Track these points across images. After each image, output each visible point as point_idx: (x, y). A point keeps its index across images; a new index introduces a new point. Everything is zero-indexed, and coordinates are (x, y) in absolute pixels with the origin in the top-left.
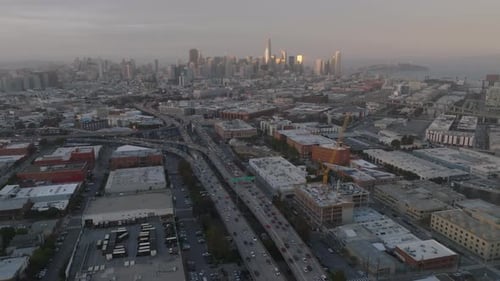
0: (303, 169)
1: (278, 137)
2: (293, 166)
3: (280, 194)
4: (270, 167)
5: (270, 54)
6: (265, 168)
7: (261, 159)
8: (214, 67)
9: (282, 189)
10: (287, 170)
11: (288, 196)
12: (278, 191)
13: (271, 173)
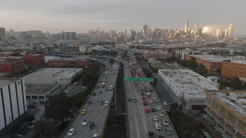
0: (213, 80)
1: (188, 59)
2: (201, 77)
3: (184, 103)
4: (177, 76)
5: (187, 28)
6: (171, 76)
7: (169, 70)
8: (155, 34)
9: (187, 97)
10: (195, 80)
11: (195, 107)
12: (182, 99)
13: (177, 81)
